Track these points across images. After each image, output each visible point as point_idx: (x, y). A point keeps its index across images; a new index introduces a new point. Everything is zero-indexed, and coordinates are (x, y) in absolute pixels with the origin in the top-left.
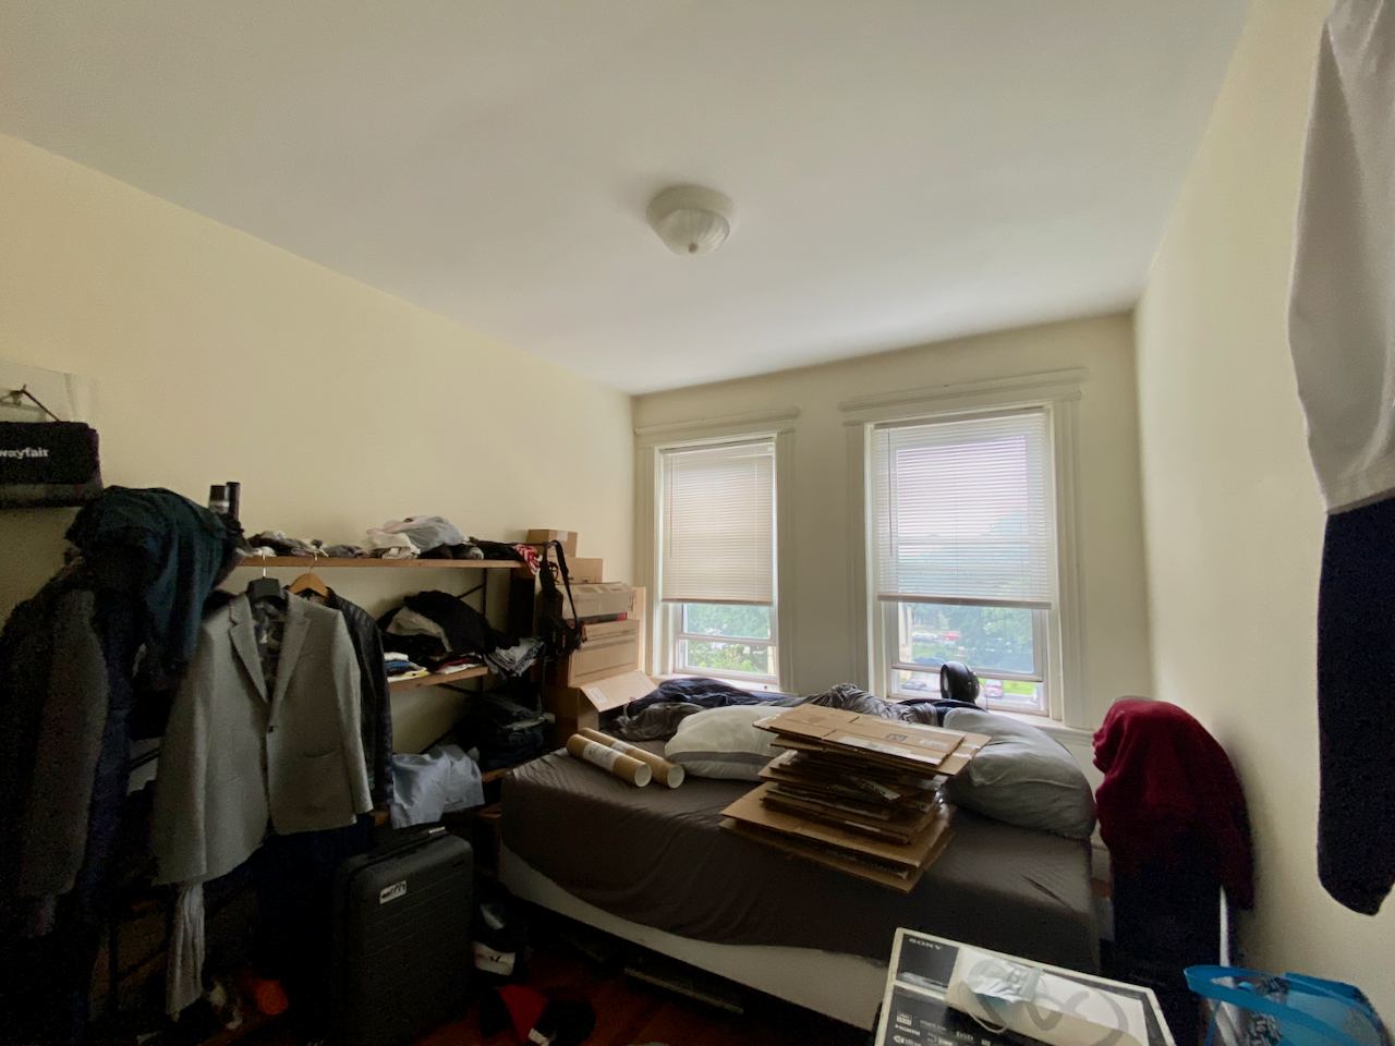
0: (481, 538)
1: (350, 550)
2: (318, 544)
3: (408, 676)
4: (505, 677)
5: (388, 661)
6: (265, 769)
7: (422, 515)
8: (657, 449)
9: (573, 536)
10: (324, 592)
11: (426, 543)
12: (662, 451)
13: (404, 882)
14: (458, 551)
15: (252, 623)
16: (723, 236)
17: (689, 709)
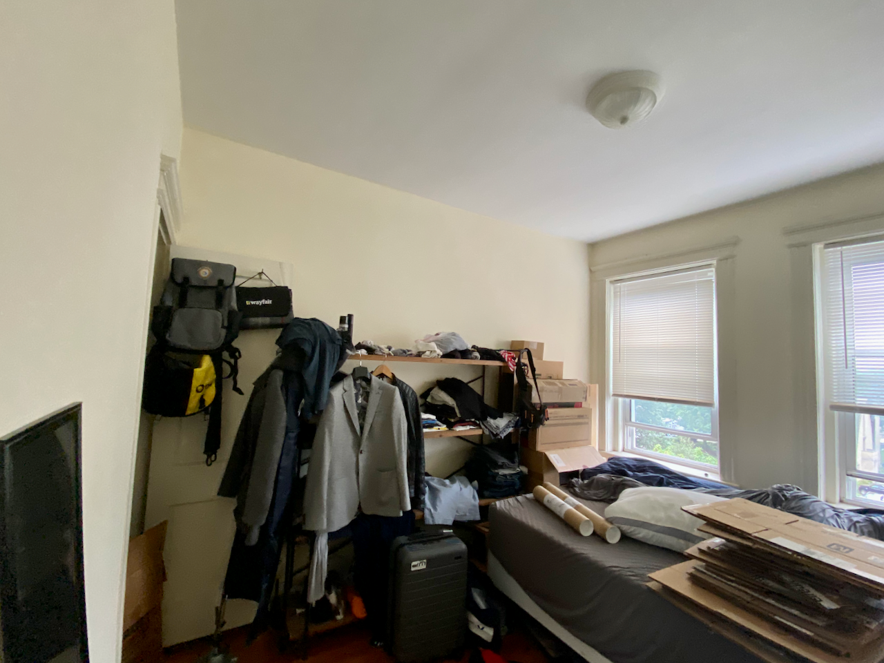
0: (480, 345)
1: (404, 352)
2: (389, 348)
3: (435, 429)
4: (493, 438)
5: (423, 419)
6: (358, 474)
7: (445, 330)
8: (608, 281)
9: (541, 345)
10: (390, 376)
11: (445, 348)
12: (611, 282)
13: (425, 561)
14: (465, 354)
15: (354, 391)
16: (651, 105)
17: (630, 483)
